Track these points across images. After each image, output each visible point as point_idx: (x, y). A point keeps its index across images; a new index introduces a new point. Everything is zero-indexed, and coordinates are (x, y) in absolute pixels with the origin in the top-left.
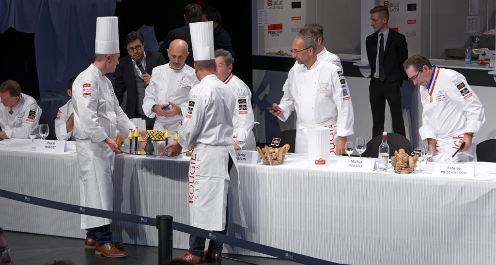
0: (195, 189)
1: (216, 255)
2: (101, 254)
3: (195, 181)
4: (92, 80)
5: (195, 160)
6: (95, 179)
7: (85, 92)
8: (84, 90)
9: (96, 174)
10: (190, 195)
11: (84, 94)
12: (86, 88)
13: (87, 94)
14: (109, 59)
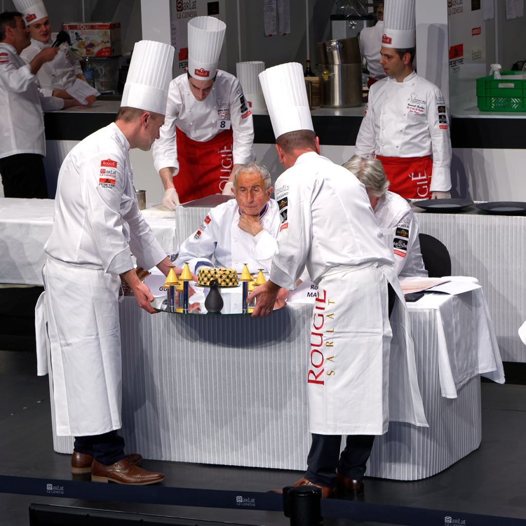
0: (325, 358)
1: (355, 481)
2: (109, 481)
3: (324, 342)
4: (119, 156)
5: (324, 301)
6: (96, 343)
7: (104, 177)
8: (103, 172)
9: (98, 334)
10: (314, 369)
11: (101, 180)
12: (108, 169)
13: (107, 181)
14: (146, 121)
